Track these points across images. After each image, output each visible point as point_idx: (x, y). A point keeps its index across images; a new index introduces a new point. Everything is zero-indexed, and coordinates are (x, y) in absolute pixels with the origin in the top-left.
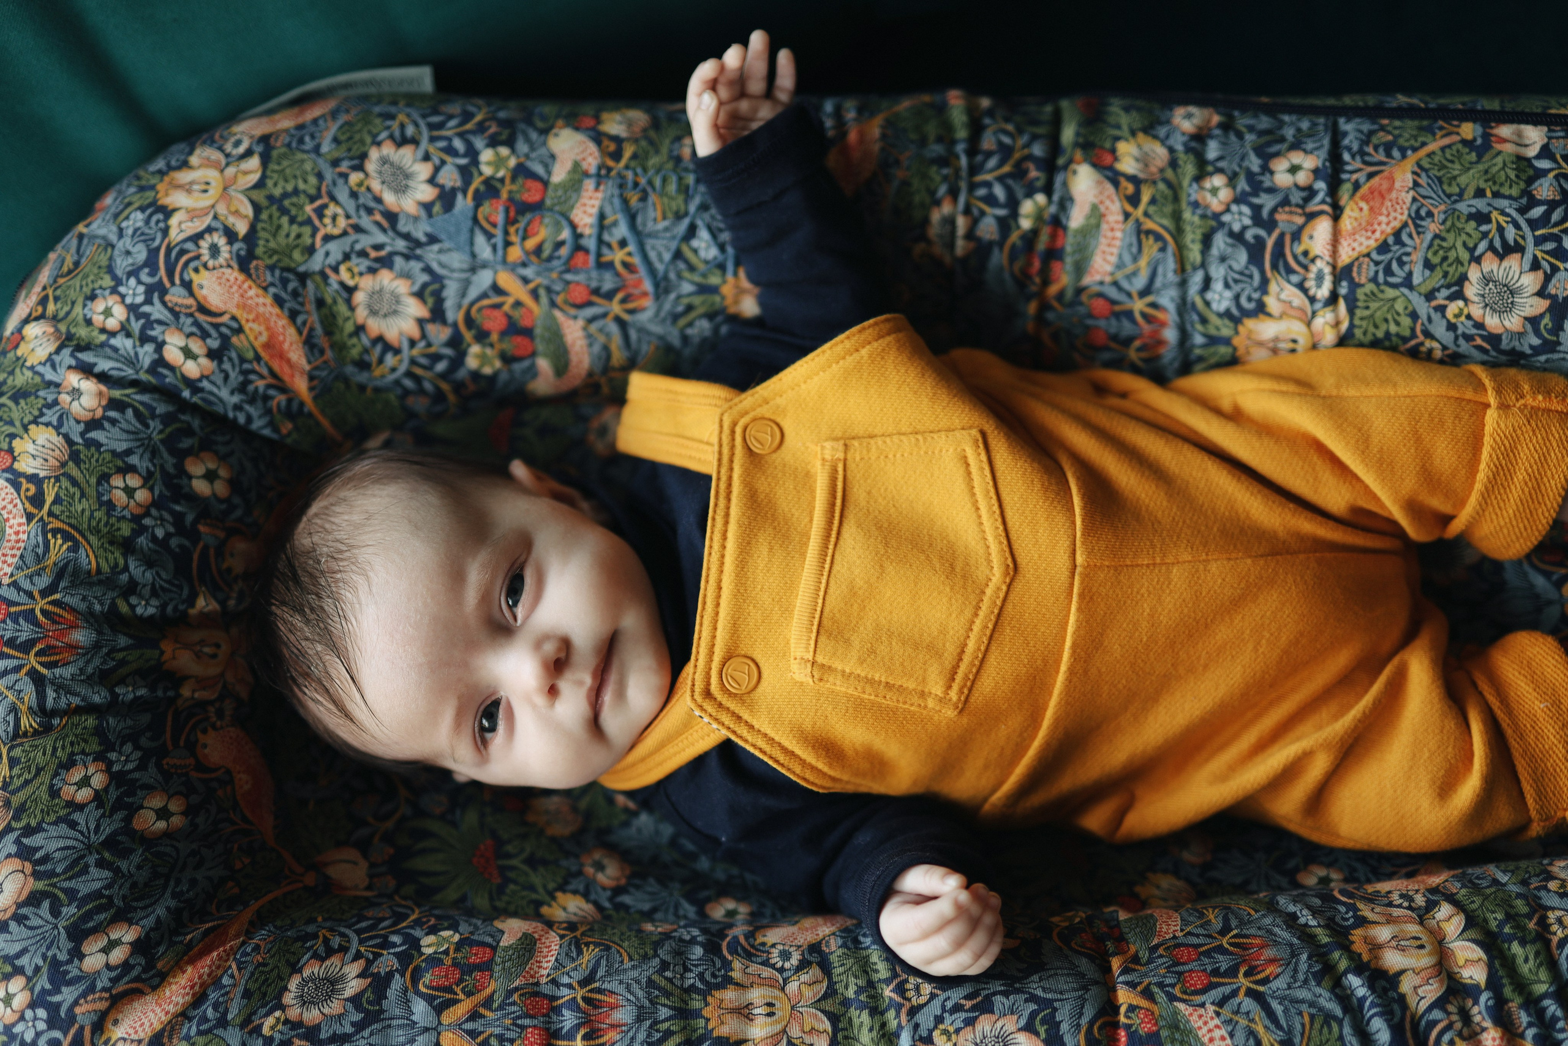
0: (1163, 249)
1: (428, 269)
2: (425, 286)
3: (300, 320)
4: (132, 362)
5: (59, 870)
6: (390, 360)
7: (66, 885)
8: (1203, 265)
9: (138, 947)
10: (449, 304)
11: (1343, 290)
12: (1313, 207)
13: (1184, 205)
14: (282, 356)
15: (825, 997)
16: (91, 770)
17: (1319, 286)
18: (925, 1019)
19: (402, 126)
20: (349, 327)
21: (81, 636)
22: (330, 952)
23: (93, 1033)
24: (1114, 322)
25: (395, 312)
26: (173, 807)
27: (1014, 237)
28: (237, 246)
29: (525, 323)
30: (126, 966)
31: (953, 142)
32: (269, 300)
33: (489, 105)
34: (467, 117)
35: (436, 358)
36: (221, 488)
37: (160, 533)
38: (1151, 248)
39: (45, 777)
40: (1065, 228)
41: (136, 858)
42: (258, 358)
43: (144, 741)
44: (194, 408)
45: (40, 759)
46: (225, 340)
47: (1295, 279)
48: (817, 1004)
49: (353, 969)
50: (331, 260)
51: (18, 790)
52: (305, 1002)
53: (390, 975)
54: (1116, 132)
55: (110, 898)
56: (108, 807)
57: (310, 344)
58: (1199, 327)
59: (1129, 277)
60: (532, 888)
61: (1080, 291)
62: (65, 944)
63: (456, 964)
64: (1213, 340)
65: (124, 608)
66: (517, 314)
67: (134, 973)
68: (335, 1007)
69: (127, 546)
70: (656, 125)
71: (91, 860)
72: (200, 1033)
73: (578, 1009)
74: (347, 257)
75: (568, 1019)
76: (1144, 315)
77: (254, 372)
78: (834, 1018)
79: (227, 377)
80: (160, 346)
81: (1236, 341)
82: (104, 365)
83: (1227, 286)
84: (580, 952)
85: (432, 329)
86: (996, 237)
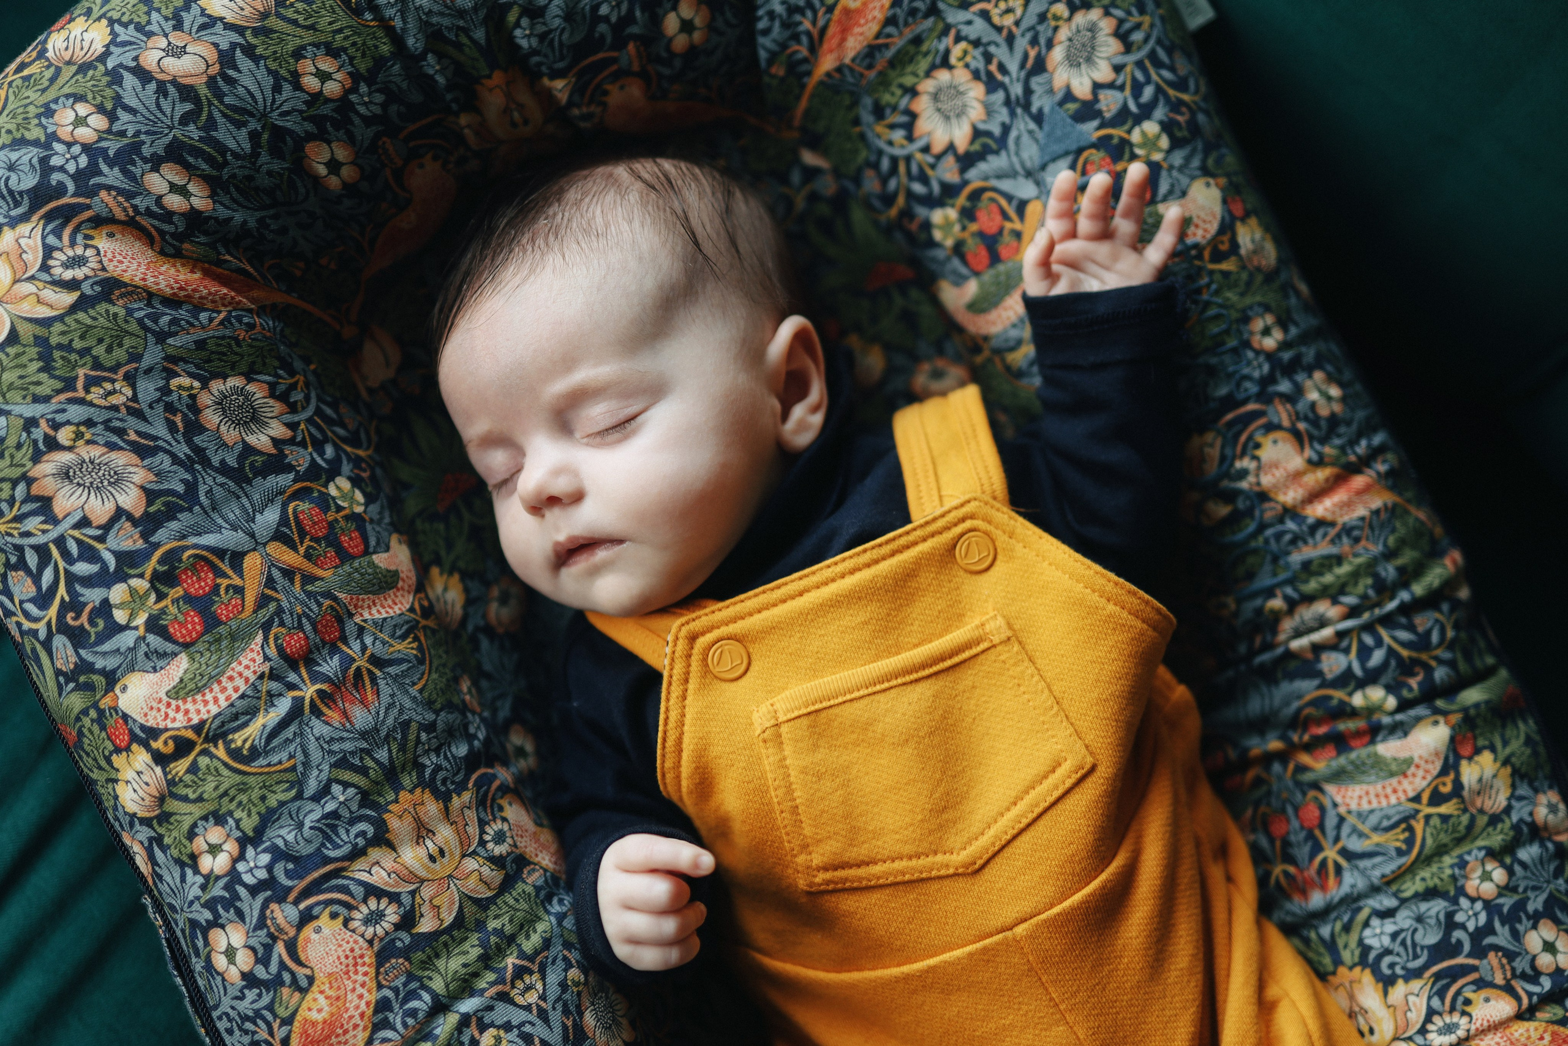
0: (1400, 853)
1: (1006, 129)
2: (988, 134)
3: (890, 29)
5: (227, 100)
6: (898, 135)
7: (217, 115)
8: (1403, 901)
9: (193, 216)
10: (982, 167)
12: (1519, 986)
13: (1457, 852)
14: (845, 31)
15: (476, 901)
16: (338, 76)
17: (1440, 1032)
18: (503, 1013)
19: (1138, 26)
20: (908, 80)
22: (283, 398)
23: (89, 220)
24: (1302, 835)
25: (947, 118)
26: (345, 171)
27: (1338, 694)
29: (1003, 252)
30: (168, 215)
31: (1405, 585)
33: (1205, 99)
34: (1181, 85)
35: (924, 179)
36: (680, 42)
38: (1394, 840)
39: (308, 37)
40: (1373, 742)
41: (277, 166)
43: (394, 108)
45: (323, 22)
47: (1436, 1003)
48: (465, 897)
49: (278, 430)
50: (965, 30)
51: (284, 18)
52: (221, 403)
53: (290, 468)
54: (1499, 744)
55: (226, 163)
56: (312, 112)
57: (871, 52)
58: (1338, 926)
59: (1354, 830)
60: (450, 546)
61: (1316, 786)
62: (160, 146)
63: (331, 525)
64: (1331, 946)
65: (512, 17)
66: (1007, 238)
67: (166, 227)
68: (230, 434)
70: (1270, 277)
71: (254, 125)
72: (140, 322)
73: (345, 671)
74: (976, 43)
75: (330, 666)
76: (1324, 863)
77: (815, 12)
78: (459, 922)
81: (1342, 970)
83: (1394, 936)
84: (403, 637)
85: (950, 161)
86: (1329, 676)
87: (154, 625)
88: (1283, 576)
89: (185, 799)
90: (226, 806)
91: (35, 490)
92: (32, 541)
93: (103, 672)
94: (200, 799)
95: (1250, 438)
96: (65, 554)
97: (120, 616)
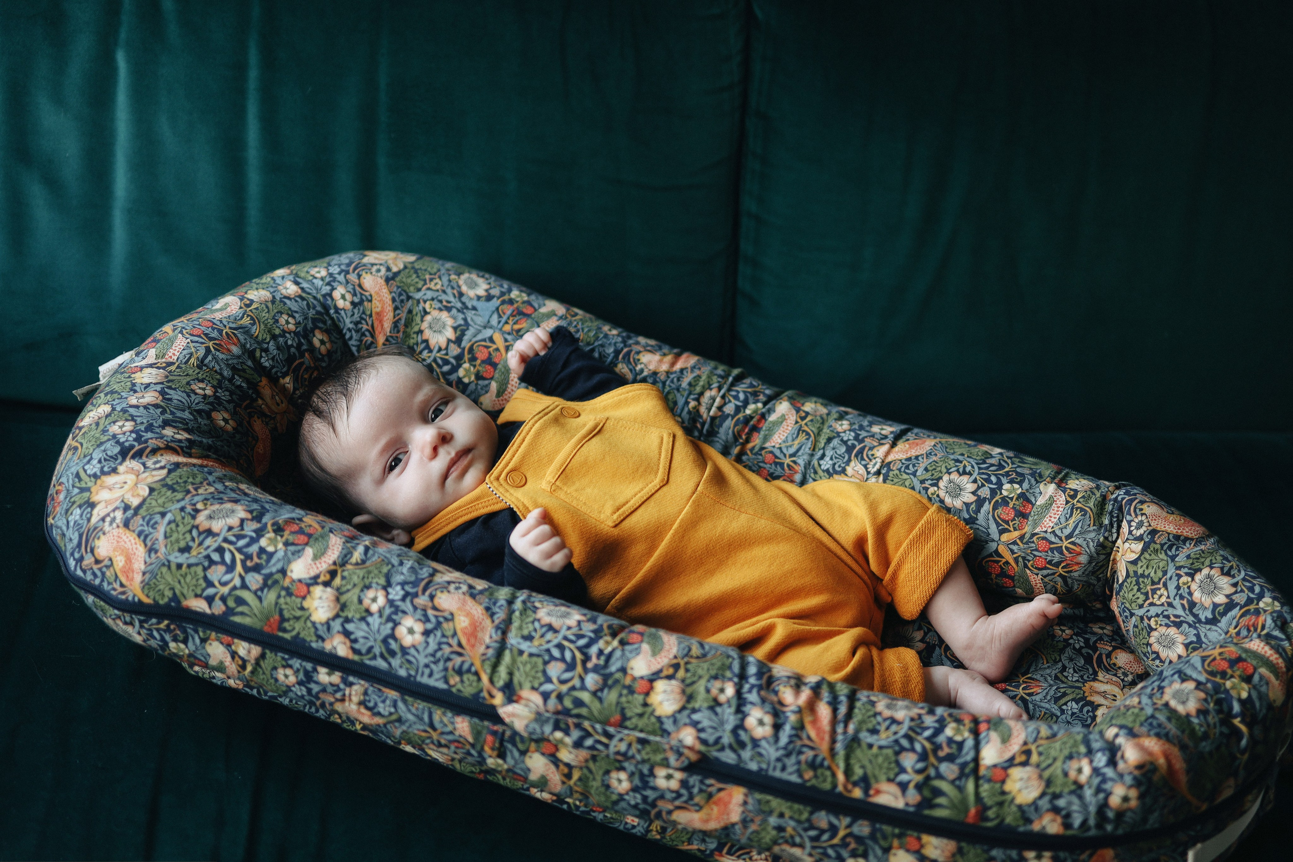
0: (808, 439)
1: (465, 320)
2: (460, 325)
3: (398, 312)
4: (318, 290)
5: (173, 404)
6: (426, 353)
7: (172, 409)
8: (824, 448)
9: (188, 441)
10: (466, 338)
11: (883, 471)
12: (884, 442)
13: (826, 427)
14: (381, 321)
16: (208, 388)
17: (874, 467)
20: (416, 329)
21: (235, 350)
23: (151, 452)
24: (773, 467)
25: (440, 332)
26: (231, 422)
27: (741, 416)
28: (388, 273)
29: (496, 360)
30: (179, 442)
32: (390, 297)
35: (446, 362)
37: (290, 342)
38: (802, 438)
39: (188, 379)
40: (766, 420)
41: (205, 422)
42: (371, 316)
43: (234, 397)
44: (332, 319)
45: (191, 372)
46: (361, 302)
47: (863, 462)
50: (425, 298)
51: (175, 376)
54: (808, 402)
55: (187, 423)
56: (206, 401)
57: (396, 324)
59: (787, 447)
61: (762, 449)
62: (160, 422)
65: (258, 354)
66: (494, 354)
67: (181, 446)
69: (274, 337)
71: (188, 410)
72: (197, 471)
74: (433, 299)
76: (788, 466)
77: (365, 320)
79: (353, 315)
80: (333, 289)
82: (305, 285)
83: (831, 459)
85: (452, 345)
86: (732, 413)
87: (286, 544)
88: (686, 394)
89: (348, 591)
90: (367, 582)
91: (201, 529)
92: (212, 548)
93: (278, 571)
94: (355, 585)
95: (634, 359)
96: (231, 543)
97: (270, 549)
